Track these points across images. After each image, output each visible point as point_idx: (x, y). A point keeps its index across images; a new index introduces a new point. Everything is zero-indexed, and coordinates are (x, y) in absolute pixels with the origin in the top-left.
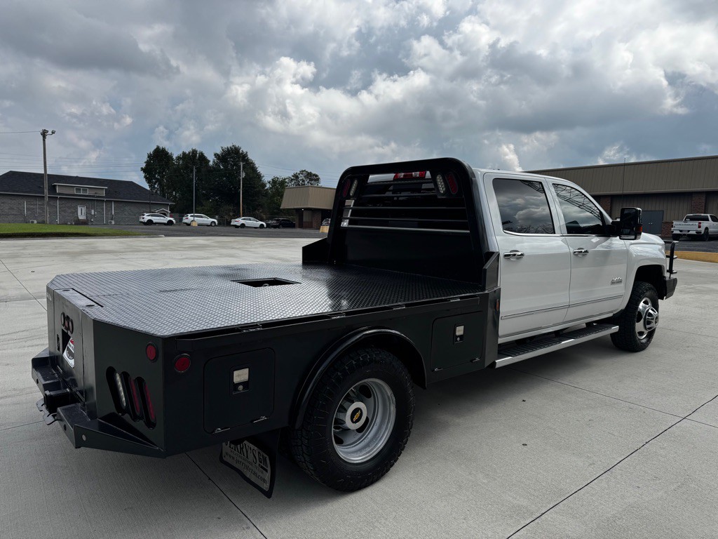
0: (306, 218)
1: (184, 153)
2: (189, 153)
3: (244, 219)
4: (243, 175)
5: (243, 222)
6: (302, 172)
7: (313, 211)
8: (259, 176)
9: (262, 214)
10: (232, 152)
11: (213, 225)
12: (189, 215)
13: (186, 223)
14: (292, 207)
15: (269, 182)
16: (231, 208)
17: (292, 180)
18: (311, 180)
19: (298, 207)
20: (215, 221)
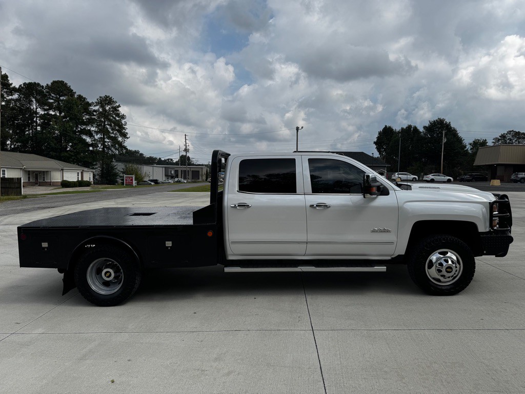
0: (499, 172)
1: (402, 129)
2: (406, 128)
3: (434, 175)
4: (445, 140)
5: (433, 177)
6: (509, 132)
7: (506, 166)
8: (460, 140)
9: (460, 171)
10: (438, 124)
11: (414, 180)
12: (397, 173)
13: (394, 179)
14: (484, 164)
15: (470, 144)
16: (434, 166)
17: (499, 140)
18: (519, 138)
19: (491, 163)
20: (416, 177)
